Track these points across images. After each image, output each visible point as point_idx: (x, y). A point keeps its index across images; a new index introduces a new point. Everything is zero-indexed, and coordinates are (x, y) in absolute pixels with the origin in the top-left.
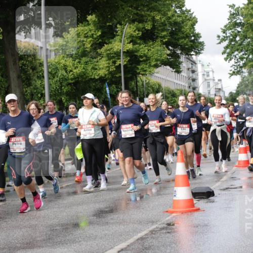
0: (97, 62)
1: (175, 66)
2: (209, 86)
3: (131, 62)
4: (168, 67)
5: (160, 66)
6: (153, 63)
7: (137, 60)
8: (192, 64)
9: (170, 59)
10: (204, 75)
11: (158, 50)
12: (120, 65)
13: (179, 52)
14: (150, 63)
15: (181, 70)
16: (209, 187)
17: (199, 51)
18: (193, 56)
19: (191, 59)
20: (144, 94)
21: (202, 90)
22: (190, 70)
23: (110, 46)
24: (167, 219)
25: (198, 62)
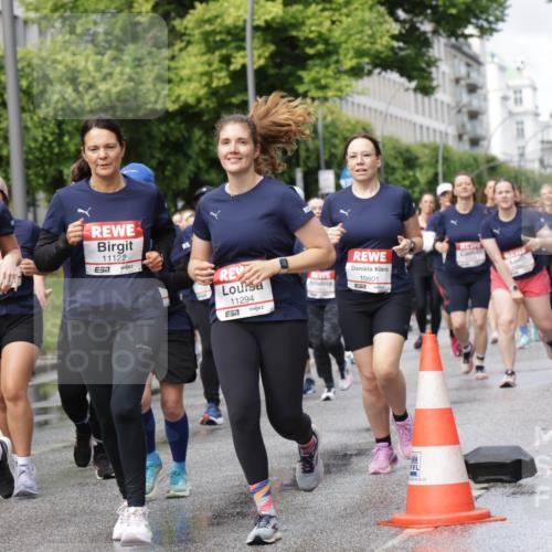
0: (173, 58)
1: (415, 73)
2: (521, 133)
3: (278, 60)
4: (394, 76)
5: (370, 73)
6: (348, 63)
7: (297, 52)
8: (468, 65)
9: (400, 48)
10: (505, 98)
11: (363, 22)
12: (244, 67)
13: (427, 27)
14: (337, 62)
15: (434, 83)
16: (518, 449)
17: (490, 22)
18: (471, 40)
19: (466, 49)
20: (318, 157)
21: (499, 146)
22: (463, 82)
23: (213, 8)
24: (390, 544)
25: (489, 59)
